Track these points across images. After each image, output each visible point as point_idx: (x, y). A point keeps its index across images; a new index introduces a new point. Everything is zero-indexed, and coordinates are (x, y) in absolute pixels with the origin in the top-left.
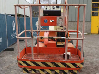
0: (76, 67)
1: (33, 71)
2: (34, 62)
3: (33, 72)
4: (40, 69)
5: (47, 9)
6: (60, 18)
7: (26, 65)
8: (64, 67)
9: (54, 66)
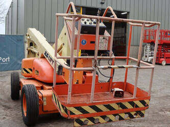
0: (145, 106)
1: (89, 121)
2: (93, 107)
3: (90, 123)
4: (101, 117)
5: (87, 24)
6: (104, 38)
7: (81, 113)
8: (132, 107)
9: (121, 109)
